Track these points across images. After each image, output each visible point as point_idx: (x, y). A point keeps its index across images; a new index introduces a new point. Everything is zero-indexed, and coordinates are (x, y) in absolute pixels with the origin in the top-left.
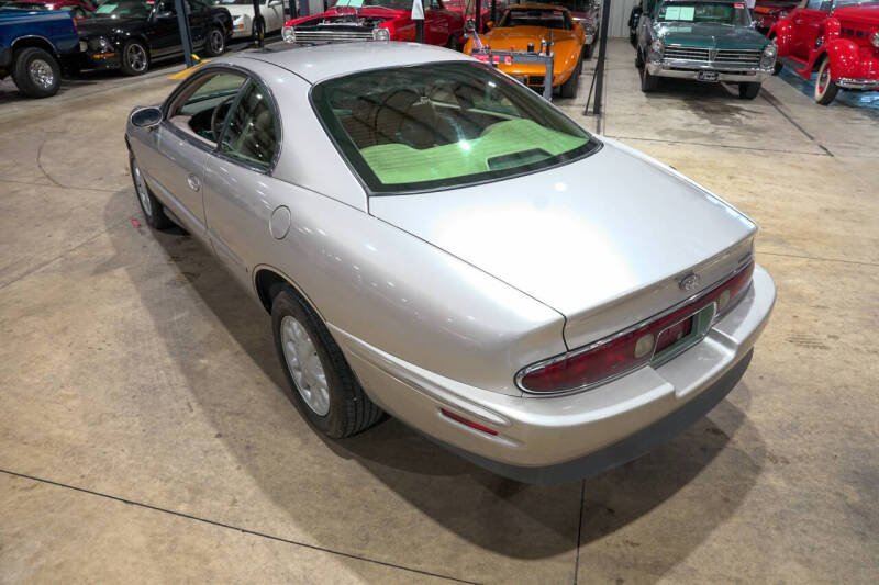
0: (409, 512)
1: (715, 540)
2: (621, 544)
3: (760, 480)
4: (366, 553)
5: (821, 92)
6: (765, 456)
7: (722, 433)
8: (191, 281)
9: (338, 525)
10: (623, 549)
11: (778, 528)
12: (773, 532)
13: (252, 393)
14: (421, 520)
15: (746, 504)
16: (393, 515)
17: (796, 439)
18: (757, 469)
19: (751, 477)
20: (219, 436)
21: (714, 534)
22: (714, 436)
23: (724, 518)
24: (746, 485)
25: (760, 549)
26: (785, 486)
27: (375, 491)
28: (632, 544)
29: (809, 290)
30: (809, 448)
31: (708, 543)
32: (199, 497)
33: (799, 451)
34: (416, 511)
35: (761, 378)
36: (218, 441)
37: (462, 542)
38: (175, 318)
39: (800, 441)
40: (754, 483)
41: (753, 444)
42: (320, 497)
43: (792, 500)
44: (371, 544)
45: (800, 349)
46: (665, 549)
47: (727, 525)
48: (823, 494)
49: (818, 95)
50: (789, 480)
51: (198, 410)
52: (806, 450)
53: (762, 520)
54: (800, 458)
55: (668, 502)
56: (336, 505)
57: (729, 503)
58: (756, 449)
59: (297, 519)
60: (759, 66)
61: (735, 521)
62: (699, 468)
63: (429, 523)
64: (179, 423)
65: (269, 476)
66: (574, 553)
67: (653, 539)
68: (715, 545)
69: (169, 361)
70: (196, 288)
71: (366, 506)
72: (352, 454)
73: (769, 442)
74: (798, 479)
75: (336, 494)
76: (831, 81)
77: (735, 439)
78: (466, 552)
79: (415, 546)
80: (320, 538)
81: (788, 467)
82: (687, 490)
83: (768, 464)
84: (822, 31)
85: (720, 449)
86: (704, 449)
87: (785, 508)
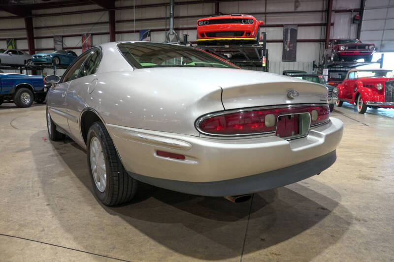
0: (143, 237)
1: (327, 253)
2: (269, 254)
3: (351, 228)
4: (111, 254)
5: (360, 108)
6: (352, 218)
7: (327, 209)
8: (61, 155)
9: (99, 242)
10: (271, 257)
11: (366, 249)
12: (363, 250)
13: (73, 191)
14: (148, 241)
15: (344, 238)
16: (132, 238)
17: (369, 212)
18: (349, 224)
19: (346, 226)
20: (48, 205)
21: (326, 251)
22: (322, 210)
23: (331, 244)
24: (343, 230)
25: (357, 258)
26: (367, 230)
27: (125, 228)
28: (276, 254)
29: (365, 162)
30: (378, 216)
31: (323, 254)
32: (23, 228)
33: (372, 217)
34: (146, 237)
35: (346, 190)
36: (47, 207)
37: (171, 251)
38: (47, 166)
39: (372, 213)
40: (347, 229)
41: (345, 214)
42: (93, 230)
43: (372, 237)
44: (115, 250)
45: (364, 181)
46: (297, 257)
47: (334, 247)
48: (391, 235)
49: (359, 110)
50: (368, 228)
51: (42, 195)
52: (376, 216)
53: (355, 245)
54: (373, 220)
55: (298, 236)
56: (101, 233)
57: (334, 238)
58: (346, 216)
59: (76, 238)
60: (332, 97)
61: (338, 245)
62: (314, 223)
63: (153, 242)
64: (29, 200)
65: (68, 221)
66: (239, 258)
67: (289, 252)
68: (327, 256)
69: (36, 179)
70: (63, 157)
71: (118, 234)
72: (117, 213)
73: (353, 213)
74: (374, 228)
75: (103, 229)
76: (363, 103)
77: (334, 211)
78: (172, 256)
79: (141, 252)
80: (86, 247)
81: (367, 223)
82: (308, 231)
83: (354, 221)
84: (356, 86)
85: (326, 215)
86: (317, 215)
87: (369, 240)
